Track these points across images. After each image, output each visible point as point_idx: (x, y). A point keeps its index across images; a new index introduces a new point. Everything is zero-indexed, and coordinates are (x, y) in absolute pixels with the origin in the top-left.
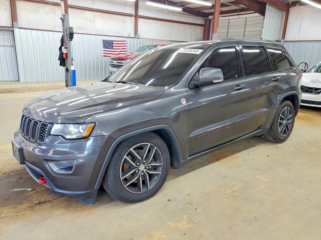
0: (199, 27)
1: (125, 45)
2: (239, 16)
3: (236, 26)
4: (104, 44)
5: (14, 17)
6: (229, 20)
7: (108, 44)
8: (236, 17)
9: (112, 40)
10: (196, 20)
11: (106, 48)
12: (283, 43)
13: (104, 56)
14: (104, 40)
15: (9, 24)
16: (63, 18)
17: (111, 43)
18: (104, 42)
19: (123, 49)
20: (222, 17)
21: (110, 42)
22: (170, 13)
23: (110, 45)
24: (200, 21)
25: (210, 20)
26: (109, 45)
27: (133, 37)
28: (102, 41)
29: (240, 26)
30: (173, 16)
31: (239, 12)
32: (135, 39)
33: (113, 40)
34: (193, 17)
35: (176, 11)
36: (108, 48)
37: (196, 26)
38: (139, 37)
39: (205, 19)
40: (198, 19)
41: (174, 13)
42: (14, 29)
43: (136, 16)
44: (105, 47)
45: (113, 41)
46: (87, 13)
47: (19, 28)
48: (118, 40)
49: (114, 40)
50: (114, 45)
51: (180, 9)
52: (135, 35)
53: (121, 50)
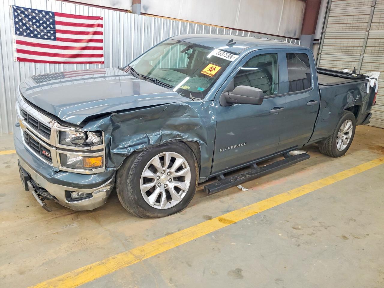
1: (99, 29)
4: (21, 20)
7: (34, 24)
9: (49, 10)
11: (28, 35)
13: (20, 60)
14: (19, 8)
18: (18, 15)
19: (90, 41)
23: (45, 25)
27: (129, 8)
28: (12, 11)
32: (134, 15)
33: (54, 11)
36: (36, 36)
38: (146, 11)
44: (25, 31)
45: (54, 14)
48: (73, 13)
49: (59, 11)
50: (58, 27)
52: (133, 4)
53: (83, 45)
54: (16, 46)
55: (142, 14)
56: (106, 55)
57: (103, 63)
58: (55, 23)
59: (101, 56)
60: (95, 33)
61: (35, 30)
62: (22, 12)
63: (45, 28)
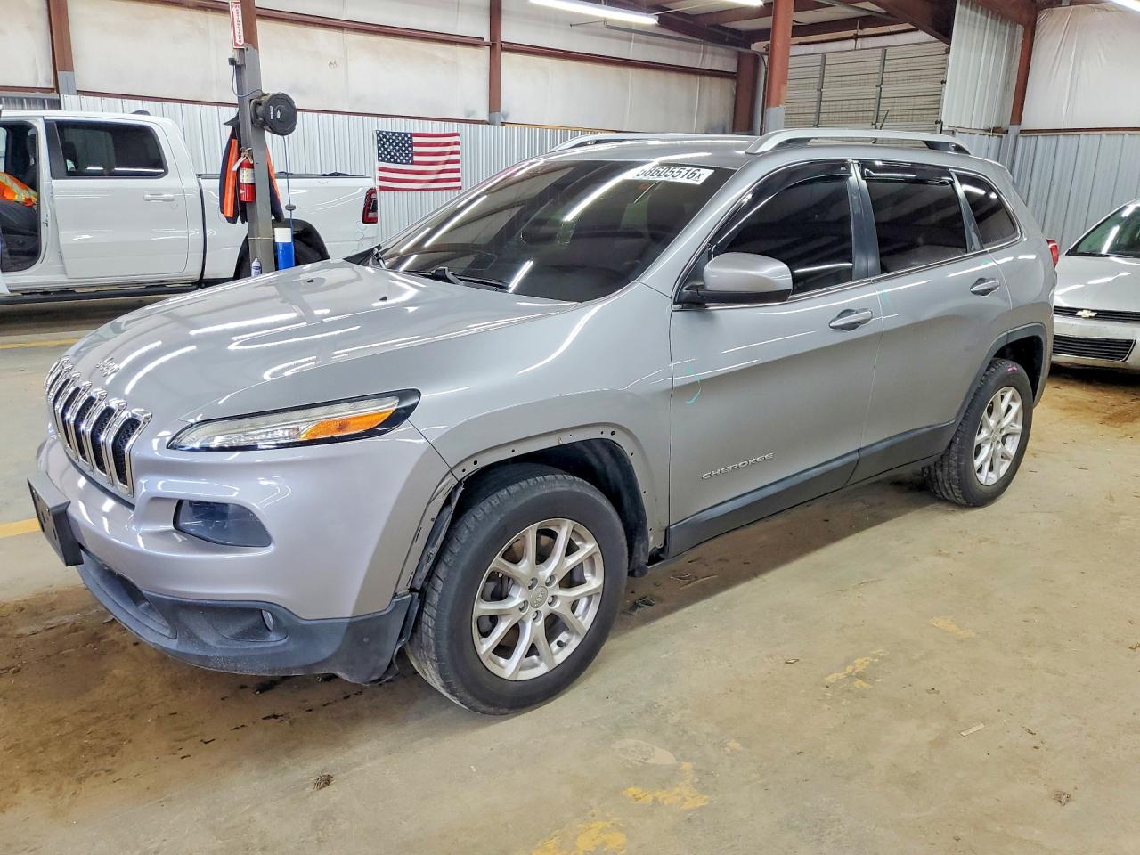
0: (717, 81)
1: (456, 148)
2: (859, 40)
3: (849, 78)
4: (383, 145)
5: (60, 55)
6: (824, 55)
7: (394, 148)
8: (850, 44)
9: (407, 131)
10: (708, 57)
11: (389, 161)
12: (1017, 137)
13: (382, 188)
14: (381, 132)
15: (43, 78)
16: (237, 58)
17: (406, 142)
18: (381, 140)
19: (447, 162)
20: (800, 44)
21: (403, 139)
22: (616, 32)
23: (404, 148)
24: (721, 59)
25: (756, 58)
26: (401, 148)
27: (485, 118)
28: (375, 136)
29: (862, 77)
30: (626, 43)
31: (861, 28)
32: (492, 126)
33: (412, 132)
34: (696, 46)
35: (637, 25)
36: (395, 162)
37: (707, 79)
38: (505, 118)
39: (739, 52)
40: (713, 54)
41: (626, 34)
42: (62, 96)
43: (492, 46)
44: (386, 156)
45: (412, 135)
46: (321, 34)
47: (80, 92)
48: (430, 132)
49: (417, 132)
50: (416, 149)
51: (650, 20)
52: (490, 112)
53: (440, 167)
54: (378, 174)
55: (503, 124)
56: (463, 180)
57: (460, 188)
58: (412, 145)
59: (458, 180)
60: (452, 153)
61: (395, 154)
62: (385, 137)
63: (404, 151)
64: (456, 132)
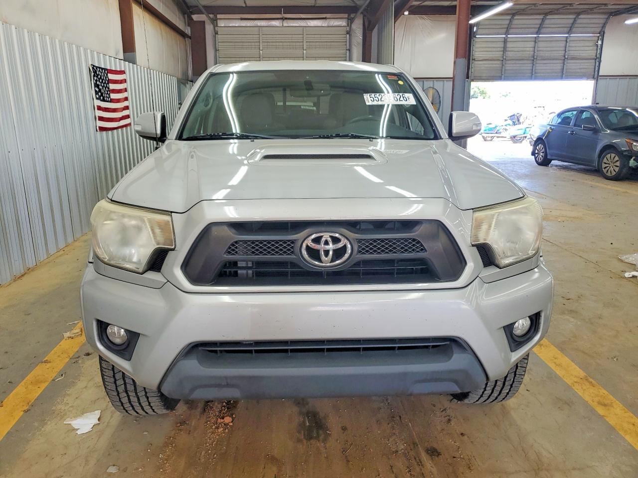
53: (122, 105)
56: (133, 116)
58: (109, 81)
60: (125, 90)
61: (103, 91)
62: (96, 72)
63: (106, 88)
64: (123, 70)
